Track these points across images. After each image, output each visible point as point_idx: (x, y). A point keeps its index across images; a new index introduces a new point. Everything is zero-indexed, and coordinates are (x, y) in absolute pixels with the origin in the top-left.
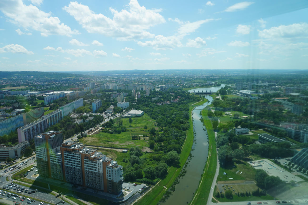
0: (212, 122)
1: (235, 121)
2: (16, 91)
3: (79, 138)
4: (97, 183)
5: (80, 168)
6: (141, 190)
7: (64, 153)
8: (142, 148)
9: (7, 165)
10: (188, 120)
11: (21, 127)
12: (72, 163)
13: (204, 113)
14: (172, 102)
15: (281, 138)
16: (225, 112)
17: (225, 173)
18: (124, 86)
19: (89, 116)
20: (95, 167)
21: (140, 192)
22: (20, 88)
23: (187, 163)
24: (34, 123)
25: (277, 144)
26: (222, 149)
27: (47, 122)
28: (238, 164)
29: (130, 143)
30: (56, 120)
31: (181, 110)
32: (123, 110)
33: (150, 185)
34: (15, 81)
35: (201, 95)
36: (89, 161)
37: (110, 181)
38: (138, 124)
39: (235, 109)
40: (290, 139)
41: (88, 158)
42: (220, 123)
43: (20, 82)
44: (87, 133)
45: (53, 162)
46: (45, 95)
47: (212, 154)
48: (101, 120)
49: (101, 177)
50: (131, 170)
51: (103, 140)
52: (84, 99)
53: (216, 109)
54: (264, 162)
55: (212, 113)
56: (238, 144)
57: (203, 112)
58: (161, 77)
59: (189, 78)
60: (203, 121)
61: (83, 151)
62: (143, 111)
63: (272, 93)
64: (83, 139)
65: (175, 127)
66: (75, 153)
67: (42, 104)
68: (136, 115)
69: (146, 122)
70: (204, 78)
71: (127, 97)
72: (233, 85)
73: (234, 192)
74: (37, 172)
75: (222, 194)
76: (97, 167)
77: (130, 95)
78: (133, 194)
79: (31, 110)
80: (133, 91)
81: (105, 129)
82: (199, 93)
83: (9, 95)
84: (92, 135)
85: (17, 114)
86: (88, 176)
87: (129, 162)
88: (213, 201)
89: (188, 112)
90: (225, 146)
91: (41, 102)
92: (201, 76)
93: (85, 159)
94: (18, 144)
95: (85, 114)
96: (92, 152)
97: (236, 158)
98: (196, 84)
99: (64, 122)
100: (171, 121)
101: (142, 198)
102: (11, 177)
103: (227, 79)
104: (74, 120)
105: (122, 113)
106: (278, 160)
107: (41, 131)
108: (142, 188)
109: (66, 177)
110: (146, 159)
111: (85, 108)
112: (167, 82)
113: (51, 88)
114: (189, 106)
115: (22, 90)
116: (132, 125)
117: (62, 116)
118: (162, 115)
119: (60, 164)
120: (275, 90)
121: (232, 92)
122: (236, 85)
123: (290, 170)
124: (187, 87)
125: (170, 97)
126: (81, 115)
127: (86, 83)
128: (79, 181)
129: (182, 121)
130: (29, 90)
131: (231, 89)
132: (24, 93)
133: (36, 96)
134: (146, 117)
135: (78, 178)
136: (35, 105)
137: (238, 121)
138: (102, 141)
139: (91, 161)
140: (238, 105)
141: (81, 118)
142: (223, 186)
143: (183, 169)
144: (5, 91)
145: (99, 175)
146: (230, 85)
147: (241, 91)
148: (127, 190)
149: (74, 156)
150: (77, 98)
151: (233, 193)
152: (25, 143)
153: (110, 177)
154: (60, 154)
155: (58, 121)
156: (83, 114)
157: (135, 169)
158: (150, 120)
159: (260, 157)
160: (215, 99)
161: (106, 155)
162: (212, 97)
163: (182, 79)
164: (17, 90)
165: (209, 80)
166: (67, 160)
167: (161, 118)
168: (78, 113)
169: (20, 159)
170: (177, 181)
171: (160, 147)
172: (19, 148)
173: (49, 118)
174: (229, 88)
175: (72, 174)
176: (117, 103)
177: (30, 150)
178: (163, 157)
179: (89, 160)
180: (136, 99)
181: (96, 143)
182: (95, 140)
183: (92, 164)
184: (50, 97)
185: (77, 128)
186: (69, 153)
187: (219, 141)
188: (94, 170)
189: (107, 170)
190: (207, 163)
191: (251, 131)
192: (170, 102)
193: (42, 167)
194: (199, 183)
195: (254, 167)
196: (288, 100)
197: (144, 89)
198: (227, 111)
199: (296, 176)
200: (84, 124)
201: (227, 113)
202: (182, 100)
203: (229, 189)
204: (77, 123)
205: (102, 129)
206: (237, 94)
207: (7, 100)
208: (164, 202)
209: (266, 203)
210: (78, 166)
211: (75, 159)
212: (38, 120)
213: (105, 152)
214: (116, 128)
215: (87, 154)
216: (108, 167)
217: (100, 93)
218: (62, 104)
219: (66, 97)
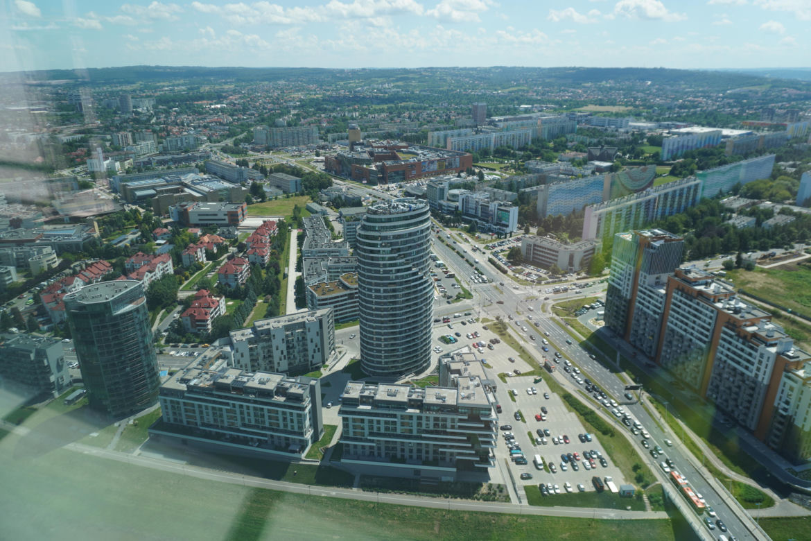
2: (604, 116)
3: (728, 266)
4: (741, 405)
5: (704, 346)
7: (674, 294)
9: (550, 280)
11: (595, 206)
12: (687, 324)
19: (779, 213)
20: (748, 361)
22: (614, 109)
24: (624, 202)
27: (654, 206)
30: (679, 204)
34: (608, 92)
36: (737, 338)
37: (782, 416)
41: (736, 329)
43: (618, 94)
44: (757, 259)
45: (641, 306)
46: (668, 133)
49: (759, 394)
51: (804, 292)
52: (778, 159)
61: (727, 306)
64: (738, 274)
66: (702, 303)
67: (656, 156)
74: (602, 317)
76: (756, 362)
79: (625, 167)
83: (588, 126)
84: (770, 268)
85: (593, 173)
86: (720, 375)
91: (654, 152)
93: (727, 327)
94: (579, 241)
95: (768, 203)
96: (754, 317)
99: (699, 213)
102: (551, 306)
104: (728, 215)
107: (635, 223)
109: (663, 354)
111: (771, 187)
113: (687, 116)
115: (617, 115)
117: (699, 196)
119: (657, 316)
126: (754, 204)
127: (802, 110)
128: (693, 376)
130: (632, 118)
132: (619, 124)
133: (645, 134)
135: (691, 367)
136: (637, 156)
138: (800, 296)
139: (741, 340)
141: (751, 214)
144: (581, 116)
145: (753, 385)
149: (697, 310)
150: (757, 151)
152: (594, 243)
153: (786, 406)
154: (663, 291)
155: (682, 208)
156: (762, 202)
161: (798, 340)
164: (607, 114)
166: (678, 313)
168: (746, 197)
169: (575, 276)
172: (579, 250)
173: (662, 196)
175: (680, 354)
179: (736, 335)
181: (776, 294)
182: (777, 285)
183: (742, 350)
184: (679, 141)
185: (729, 239)
186: (687, 298)
188: (742, 366)
189: (785, 384)
193: (615, 309)
200: (756, 233)
204: (734, 224)
207: (581, 138)
210: (700, 340)
211: (699, 318)
212: (635, 195)
213: (796, 329)
215: (738, 316)
216: (790, 374)
218: (706, 164)
219: (723, 145)
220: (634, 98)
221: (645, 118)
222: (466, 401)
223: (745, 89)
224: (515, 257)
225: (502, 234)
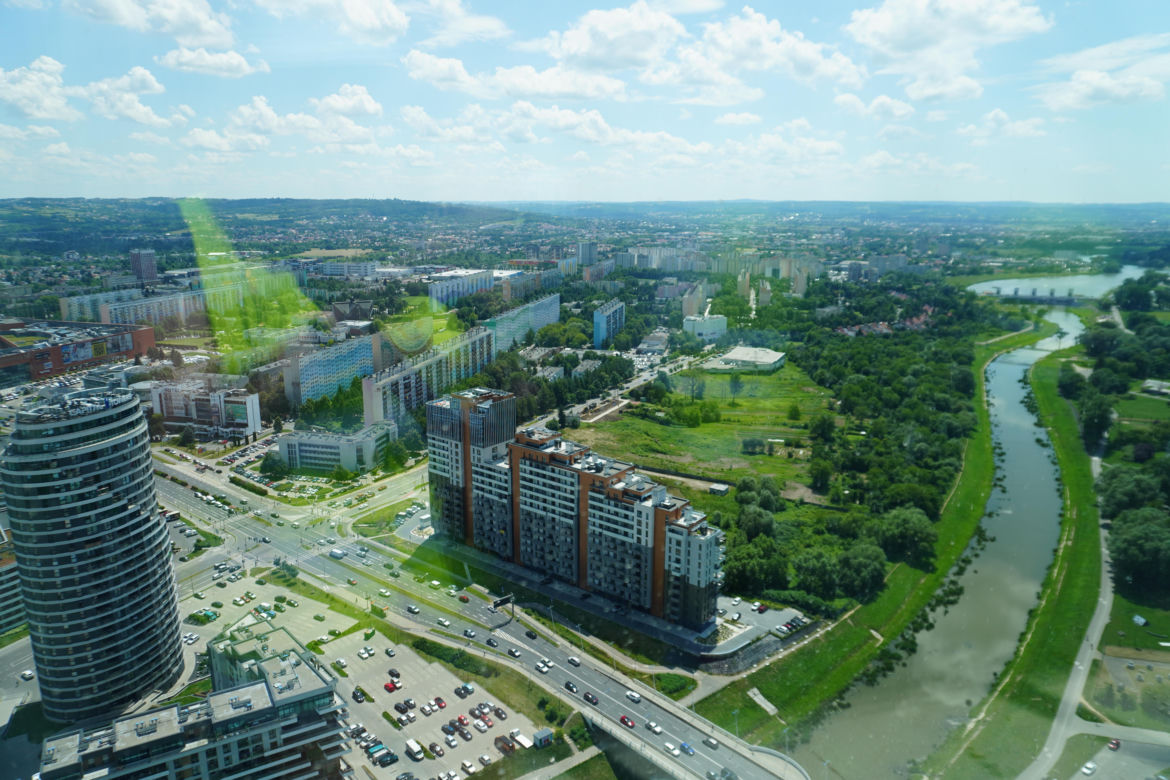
6: (785, 629)
7: (520, 466)
8: (782, 486)
10: (969, 399)
12: (544, 501)
13: (1039, 377)
14: (901, 325)
16: (1139, 381)
17: (1140, 620)
18: (704, 259)
19: (583, 360)
20: (626, 525)
21: (782, 635)
27: (446, 366)
29: (738, 463)
30: (475, 362)
31: (940, 360)
32: (704, 344)
33: (818, 616)
34: (333, 232)
35: (1027, 306)
36: (607, 501)
37: (677, 578)
38: (762, 398)
41: (605, 491)
42: (1120, 422)
44: (579, 413)
46: (429, 279)
47: (1076, 541)
48: (627, 373)
49: (646, 561)
50: (748, 554)
51: (636, 442)
52: (562, 299)
53: (1096, 367)
55: (1080, 380)
57: (1036, 372)
58: (850, 231)
60: (1036, 407)
61: (587, 465)
62: (781, 354)
64: (568, 434)
65: (913, 422)
66: (557, 469)
67: (423, 308)
68: (756, 366)
69: (795, 395)
71: (718, 300)
75: (1127, 693)
76: (635, 523)
77: (728, 293)
78: (754, 637)
80: (740, 279)
81: (643, 405)
82: (1015, 299)
83: (320, 276)
84: (596, 422)
86: (598, 552)
87: (734, 527)
88: (1083, 713)
89: (970, 370)
91: (418, 304)
93: (593, 491)
94: (362, 427)
95: (568, 351)
98: (1000, 259)
99: (500, 370)
100: (896, 396)
101: (788, 656)
102: (350, 526)
104: (532, 368)
105: (702, 357)
108: (788, 623)
109: (524, 547)
110: (799, 525)
111: (565, 331)
112: (874, 249)
113: (444, 257)
114: (972, 346)
115: (354, 260)
116: (737, 401)
117: (494, 352)
118: (858, 371)
119: (505, 501)
124: (962, 273)
125: (892, 308)
126: (554, 352)
127: (564, 246)
128: (566, 565)
129: (946, 401)
133: (399, 282)
134: (794, 377)
135: (561, 554)
136: (399, 310)
138: (635, 446)
139: (611, 502)
141: (556, 363)
142: (1131, 668)
143: (948, 580)
144: (306, 263)
145: (637, 552)
148: (733, 622)
149: (553, 479)
150: (536, 293)
152: (386, 427)
153: (677, 566)
154: (505, 466)
155: (479, 367)
156: (561, 349)
157: (762, 553)
158: (811, 389)
160: (1094, 325)
162: (1080, 316)
163: (941, 240)
165: (1067, 247)
166: (531, 489)
167: (855, 381)
168: (542, 346)
170: (925, 619)
171: (853, 490)
172: (368, 439)
173: (453, 354)
175: (544, 541)
176: (681, 317)
177: (401, 450)
178: (868, 524)
179: (606, 498)
180: (750, 309)
181: (612, 450)
182: (609, 439)
183: (616, 514)
186: (537, 468)
187: (1114, 491)
188: (620, 534)
189: (669, 539)
190: (1056, 571)
192: (890, 326)
193: (446, 505)
194: (1022, 641)
197: (783, 274)
198: (1152, 377)
200: (569, 384)
201: (1152, 384)
202: (943, 323)
203: (1159, 680)
204: (542, 377)
205: (629, 406)
207: (317, 292)
208: (873, 685)
210: (565, 516)
214: (681, 405)
215: (601, 474)
216: (673, 527)
217: (615, 279)
218: (487, 312)
219: (498, 288)
220: (370, 238)
221: (392, 262)
222: (287, 694)
223: (498, 224)
224: (274, 469)
225: (239, 439)
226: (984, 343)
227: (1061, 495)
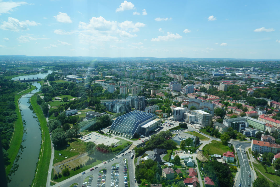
0: (42, 108)
1: (65, 104)
10: (14, 110)
13: (32, 101)
15: (102, 113)
16: (54, 97)
17: (60, 154)
23: (19, 157)
25: (100, 118)
26: (55, 132)
28: (71, 142)
31: (5, 101)
35: (28, 82)
39: (63, 94)
40: (108, 112)
42: (51, 108)
47: (45, 140)
53: (45, 95)
54: (92, 134)
55: (41, 99)
56: (69, 125)
57: (31, 99)
59: (11, 65)
60: (32, 108)
63: (93, 77)
70: (30, 65)
72: (59, 71)
73: (70, 168)
75: (59, 174)
82: (24, 81)
88: (51, 184)
89: (14, 102)
90: (57, 129)
92: (26, 63)
97: (69, 138)
98: (20, 71)
103: (54, 65)
106: (101, 130)
114: (14, 95)
120: (95, 74)
121: (60, 78)
122: (63, 71)
123: (110, 136)
124: (9, 75)
129: (7, 113)
131: (58, 75)
137: (67, 104)
140: (66, 89)
142: (60, 167)
143: (14, 164)
146: (57, 71)
147: (68, 76)
151: (70, 170)
159: (88, 131)
160: (43, 85)
162: (40, 84)
163: (2, 66)
165: (36, 67)
170: (8, 180)
174: (56, 74)
187: (51, 126)
190: (42, 150)
191: (79, 111)
194: (35, 172)
195: (84, 141)
196: (105, 82)
198: (56, 96)
199: (114, 139)
201: (56, 97)
202: (5, 90)
203: (66, 167)
206: (64, 79)
209: (97, 168)
226: (17, 94)
227: (41, 129)
